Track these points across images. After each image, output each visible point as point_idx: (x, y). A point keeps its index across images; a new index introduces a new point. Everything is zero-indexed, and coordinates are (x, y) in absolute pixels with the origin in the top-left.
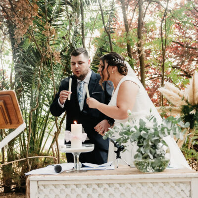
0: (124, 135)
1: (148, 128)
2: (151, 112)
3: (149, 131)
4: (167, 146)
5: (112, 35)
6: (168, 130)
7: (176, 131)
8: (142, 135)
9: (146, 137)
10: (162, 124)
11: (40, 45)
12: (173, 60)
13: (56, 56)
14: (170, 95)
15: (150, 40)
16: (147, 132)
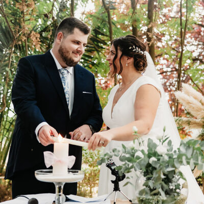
0: (126, 161)
1: (160, 153)
2: (164, 131)
3: (161, 158)
4: (185, 179)
5: (111, 12)
6: (187, 158)
7: (197, 160)
8: (151, 162)
9: (157, 166)
10: (179, 149)
11: (11, 21)
12: (194, 48)
13: (34, 39)
14: (189, 103)
15: (164, 18)
16: (159, 160)
